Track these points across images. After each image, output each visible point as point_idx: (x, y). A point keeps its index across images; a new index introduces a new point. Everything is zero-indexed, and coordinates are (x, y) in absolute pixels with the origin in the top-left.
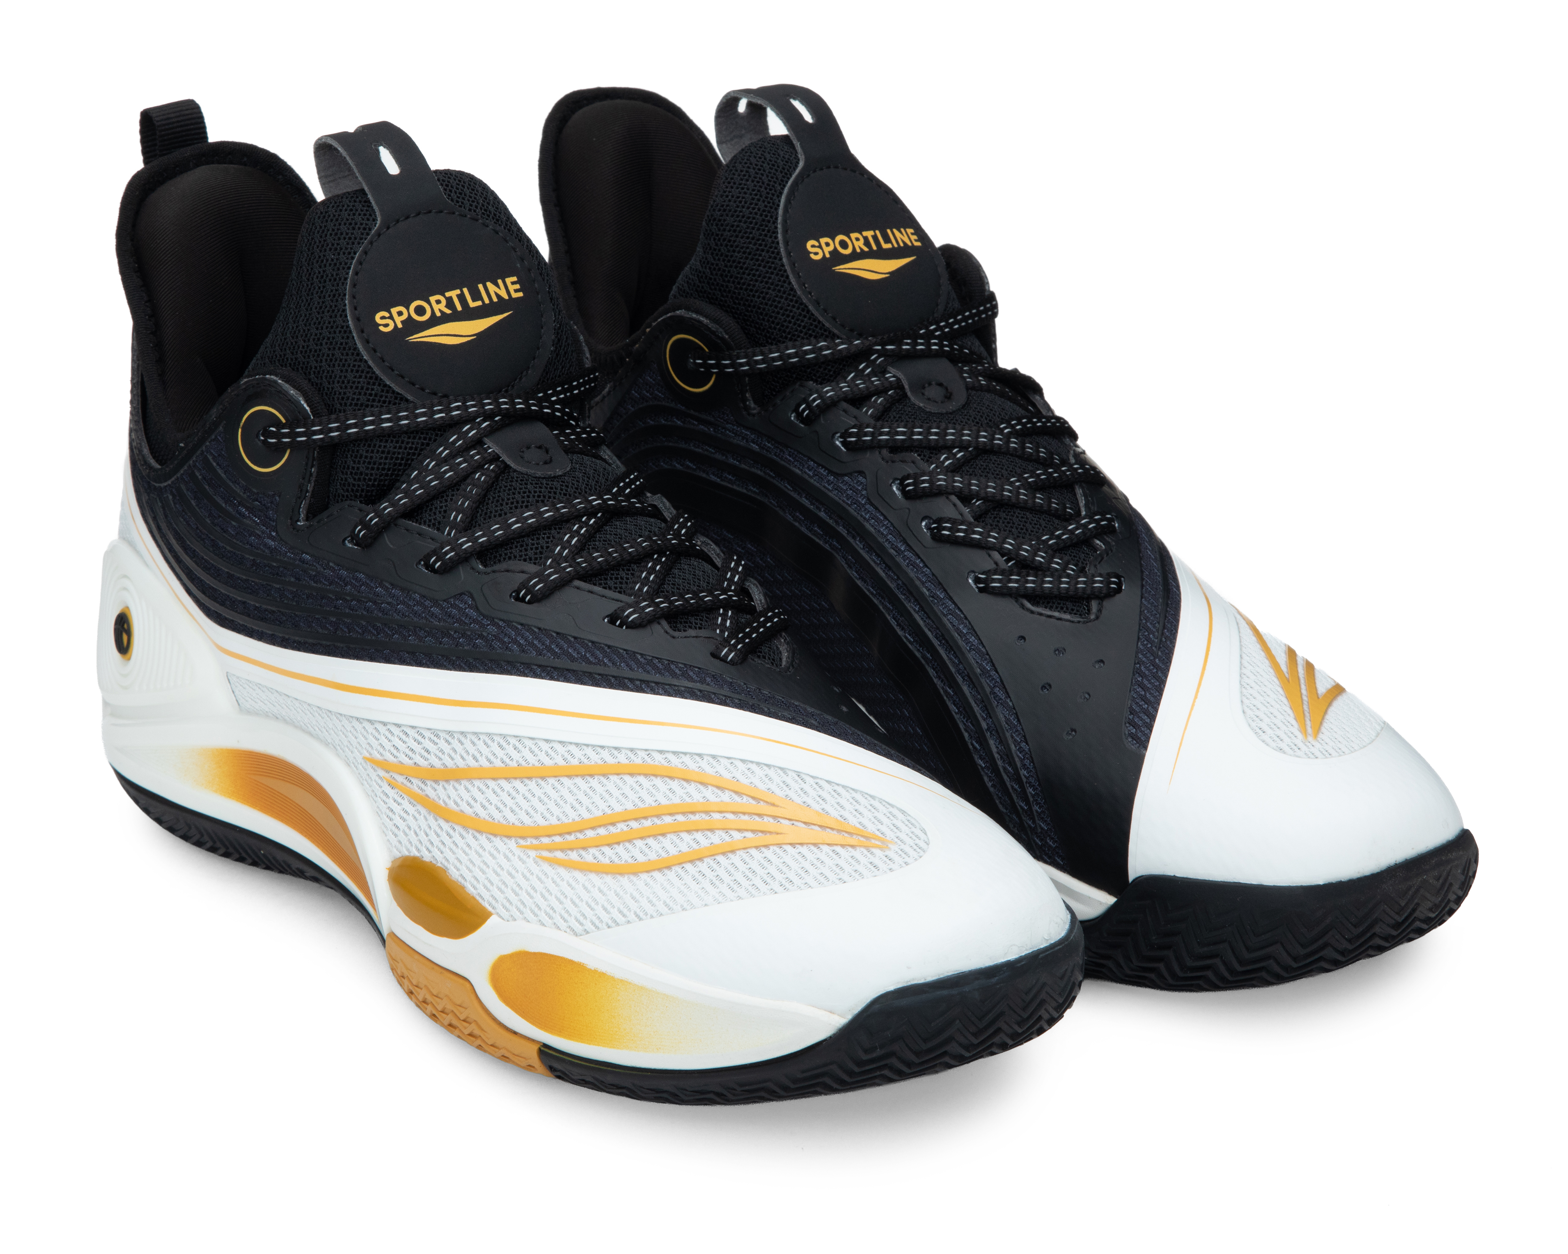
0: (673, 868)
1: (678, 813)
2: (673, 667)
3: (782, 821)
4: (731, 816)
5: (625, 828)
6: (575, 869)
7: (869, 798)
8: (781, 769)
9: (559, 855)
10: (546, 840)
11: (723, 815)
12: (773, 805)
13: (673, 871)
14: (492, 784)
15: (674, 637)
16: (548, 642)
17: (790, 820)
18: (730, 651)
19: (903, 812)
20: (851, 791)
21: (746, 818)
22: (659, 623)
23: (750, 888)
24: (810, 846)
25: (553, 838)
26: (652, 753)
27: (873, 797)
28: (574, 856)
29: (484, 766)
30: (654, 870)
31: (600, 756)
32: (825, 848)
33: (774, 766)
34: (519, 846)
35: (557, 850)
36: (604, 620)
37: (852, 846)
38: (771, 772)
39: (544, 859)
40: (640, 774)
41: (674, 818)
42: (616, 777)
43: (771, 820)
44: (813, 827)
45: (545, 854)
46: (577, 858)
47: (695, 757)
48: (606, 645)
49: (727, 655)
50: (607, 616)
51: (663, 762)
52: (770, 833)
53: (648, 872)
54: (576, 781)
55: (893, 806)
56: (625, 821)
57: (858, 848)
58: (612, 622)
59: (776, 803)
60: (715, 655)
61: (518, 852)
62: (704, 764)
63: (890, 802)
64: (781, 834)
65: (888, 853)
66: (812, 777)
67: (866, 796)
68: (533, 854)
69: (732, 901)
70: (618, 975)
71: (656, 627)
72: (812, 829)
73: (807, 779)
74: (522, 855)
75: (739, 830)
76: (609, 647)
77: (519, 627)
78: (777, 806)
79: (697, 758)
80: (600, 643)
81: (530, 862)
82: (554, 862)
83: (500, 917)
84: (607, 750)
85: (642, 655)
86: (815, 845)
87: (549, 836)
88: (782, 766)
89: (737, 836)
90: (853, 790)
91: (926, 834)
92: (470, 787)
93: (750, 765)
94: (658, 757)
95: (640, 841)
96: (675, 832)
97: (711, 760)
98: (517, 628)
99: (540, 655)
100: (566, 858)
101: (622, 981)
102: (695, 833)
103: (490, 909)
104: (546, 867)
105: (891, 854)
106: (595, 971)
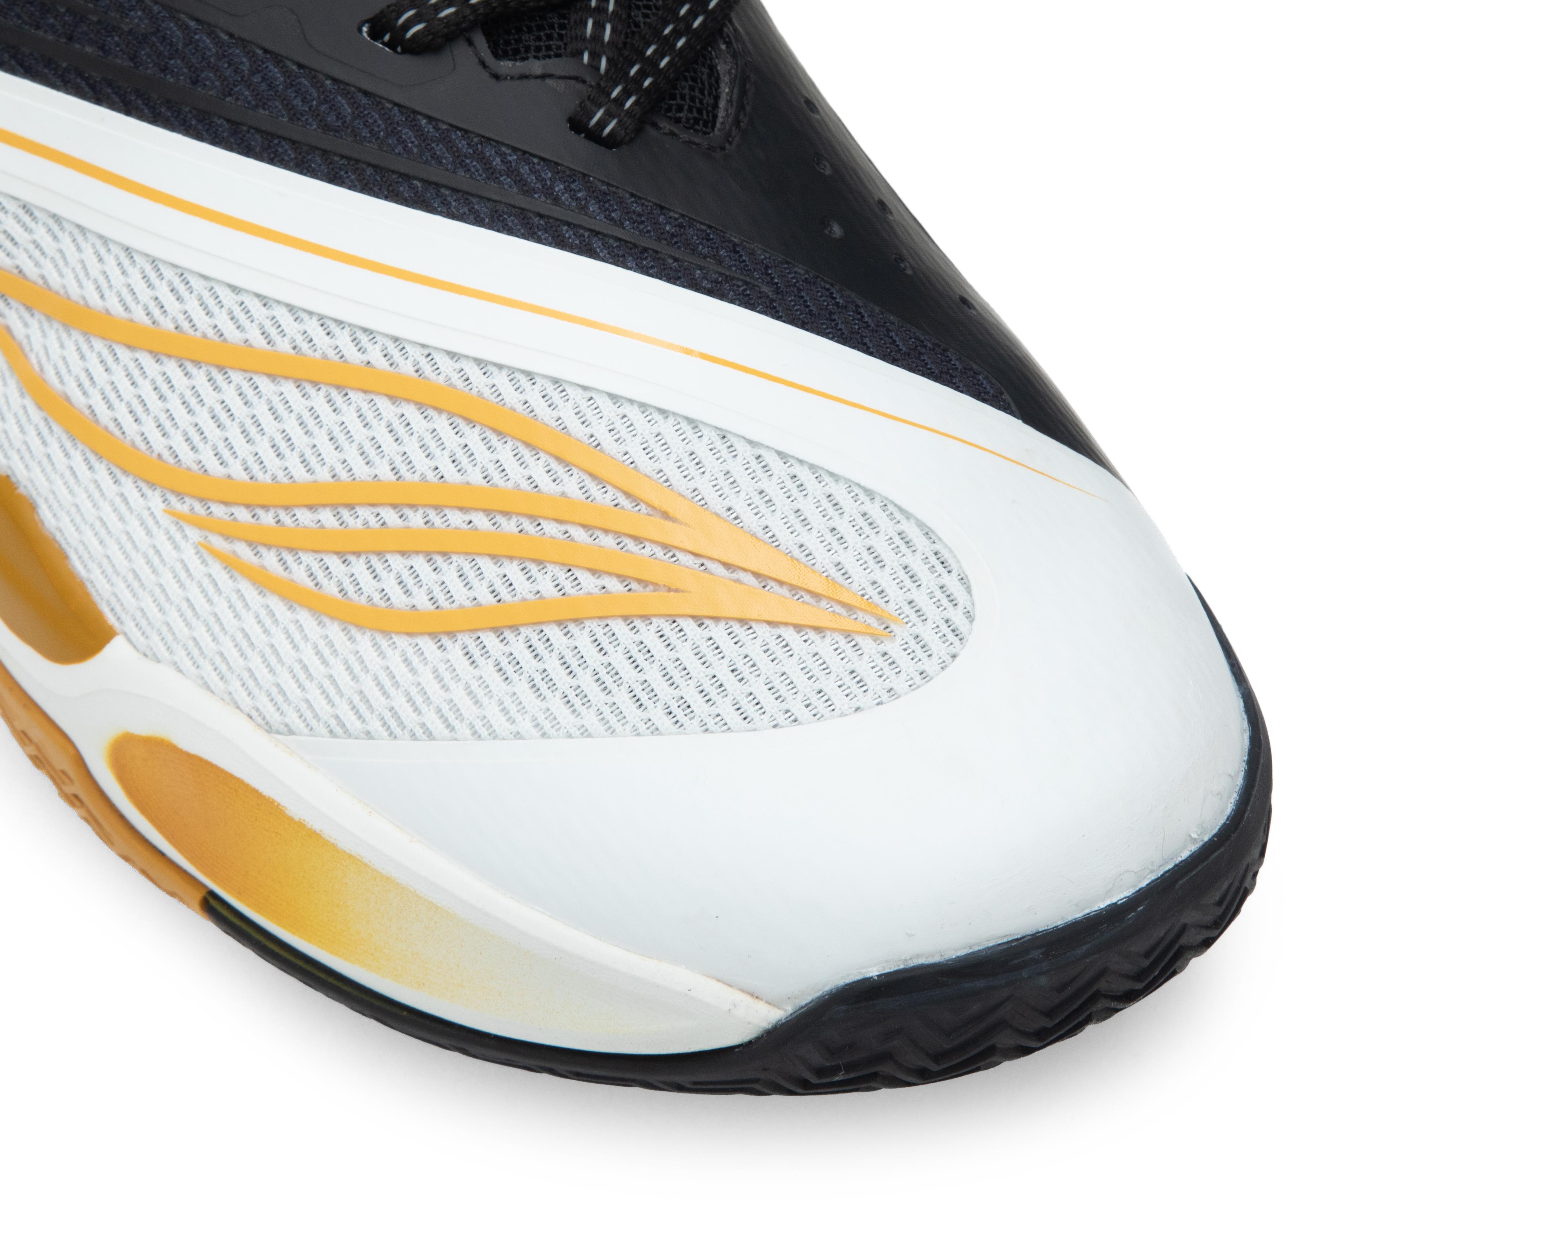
0: (459, 636)
1: (476, 510)
2: (489, 151)
3: (680, 555)
4: (579, 534)
5: (373, 521)
6: (274, 592)
7: (862, 497)
8: (690, 421)
9: (243, 551)
10: (219, 510)
11: (563, 528)
12: (666, 515)
13: (460, 642)
14: (124, 354)
15: (496, 77)
16: (246, 68)
17: (696, 555)
18: (609, 115)
19: (928, 533)
20: (827, 478)
21: (608, 541)
22: (470, 43)
23: (606, 710)
24: (731, 623)
25: (234, 510)
26: (435, 355)
27: (871, 494)
28: (270, 560)
29: (113, 311)
30: (422, 634)
31: (334, 342)
32: (763, 631)
33: (674, 414)
34: (171, 512)
35: (240, 539)
36: (360, 30)
37: (818, 630)
38: (666, 427)
39: (217, 555)
40: (408, 401)
41: (467, 518)
42: (361, 395)
43: (659, 552)
44: (741, 575)
45: (217, 542)
46: (278, 568)
47: (518, 376)
48: (360, 90)
49: (602, 124)
50: (367, 21)
51: (456, 379)
52: (656, 586)
53: (410, 634)
54: (283, 389)
55: (908, 516)
56: (373, 505)
57: (828, 633)
58: (375, 35)
59: (672, 512)
60: (577, 125)
61: (166, 521)
62: (533, 396)
63: (904, 507)
64: (677, 590)
65: (887, 646)
66: (750, 442)
67: (857, 490)
68: (194, 534)
69: (570, 736)
70: (345, 843)
71: (461, 52)
72: (738, 581)
73: (740, 446)
74: (173, 529)
75: (594, 572)
76: (366, 93)
77: (192, 24)
78: (674, 520)
79: (523, 381)
80: (348, 84)
81: (189, 553)
82: (232, 565)
83: (129, 640)
84: (347, 329)
85: (430, 119)
86: (742, 621)
87: (226, 504)
88: (691, 415)
89: (589, 582)
90: (832, 474)
91: (969, 590)
92: (85, 347)
93: (627, 409)
94: (446, 364)
95: (398, 557)
96: (467, 554)
97: (550, 388)
98: (188, 27)
99: (230, 95)
100: (255, 560)
101: (350, 856)
102: (506, 563)
103: (111, 619)
104: (217, 569)
105: (894, 648)
106: (300, 825)
